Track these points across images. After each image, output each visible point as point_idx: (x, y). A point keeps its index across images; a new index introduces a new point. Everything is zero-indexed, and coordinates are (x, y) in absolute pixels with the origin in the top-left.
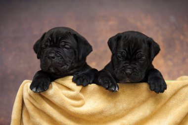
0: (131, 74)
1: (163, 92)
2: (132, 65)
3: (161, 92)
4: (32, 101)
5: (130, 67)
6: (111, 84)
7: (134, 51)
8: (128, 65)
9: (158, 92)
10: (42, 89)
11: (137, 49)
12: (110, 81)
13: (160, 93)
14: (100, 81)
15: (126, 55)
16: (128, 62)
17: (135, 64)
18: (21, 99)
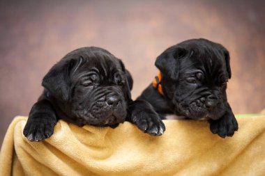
1: (231, 134)
3: (228, 136)
4: (28, 150)
6: (151, 123)
12: (150, 119)
13: (226, 137)
14: (135, 119)
18: (11, 147)
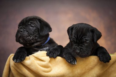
0: (79, 53)
2: (79, 47)
5: (78, 48)
7: (80, 37)
8: (77, 46)
9: (105, 62)
10: (20, 60)
11: (83, 36)
15: (75, 40)
16: (77, 45)
17: (82, 46)
